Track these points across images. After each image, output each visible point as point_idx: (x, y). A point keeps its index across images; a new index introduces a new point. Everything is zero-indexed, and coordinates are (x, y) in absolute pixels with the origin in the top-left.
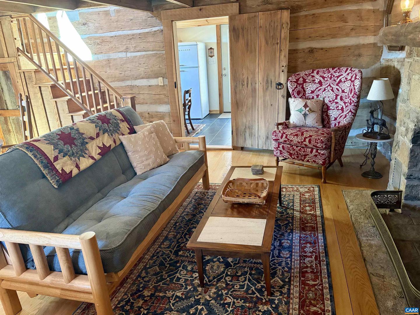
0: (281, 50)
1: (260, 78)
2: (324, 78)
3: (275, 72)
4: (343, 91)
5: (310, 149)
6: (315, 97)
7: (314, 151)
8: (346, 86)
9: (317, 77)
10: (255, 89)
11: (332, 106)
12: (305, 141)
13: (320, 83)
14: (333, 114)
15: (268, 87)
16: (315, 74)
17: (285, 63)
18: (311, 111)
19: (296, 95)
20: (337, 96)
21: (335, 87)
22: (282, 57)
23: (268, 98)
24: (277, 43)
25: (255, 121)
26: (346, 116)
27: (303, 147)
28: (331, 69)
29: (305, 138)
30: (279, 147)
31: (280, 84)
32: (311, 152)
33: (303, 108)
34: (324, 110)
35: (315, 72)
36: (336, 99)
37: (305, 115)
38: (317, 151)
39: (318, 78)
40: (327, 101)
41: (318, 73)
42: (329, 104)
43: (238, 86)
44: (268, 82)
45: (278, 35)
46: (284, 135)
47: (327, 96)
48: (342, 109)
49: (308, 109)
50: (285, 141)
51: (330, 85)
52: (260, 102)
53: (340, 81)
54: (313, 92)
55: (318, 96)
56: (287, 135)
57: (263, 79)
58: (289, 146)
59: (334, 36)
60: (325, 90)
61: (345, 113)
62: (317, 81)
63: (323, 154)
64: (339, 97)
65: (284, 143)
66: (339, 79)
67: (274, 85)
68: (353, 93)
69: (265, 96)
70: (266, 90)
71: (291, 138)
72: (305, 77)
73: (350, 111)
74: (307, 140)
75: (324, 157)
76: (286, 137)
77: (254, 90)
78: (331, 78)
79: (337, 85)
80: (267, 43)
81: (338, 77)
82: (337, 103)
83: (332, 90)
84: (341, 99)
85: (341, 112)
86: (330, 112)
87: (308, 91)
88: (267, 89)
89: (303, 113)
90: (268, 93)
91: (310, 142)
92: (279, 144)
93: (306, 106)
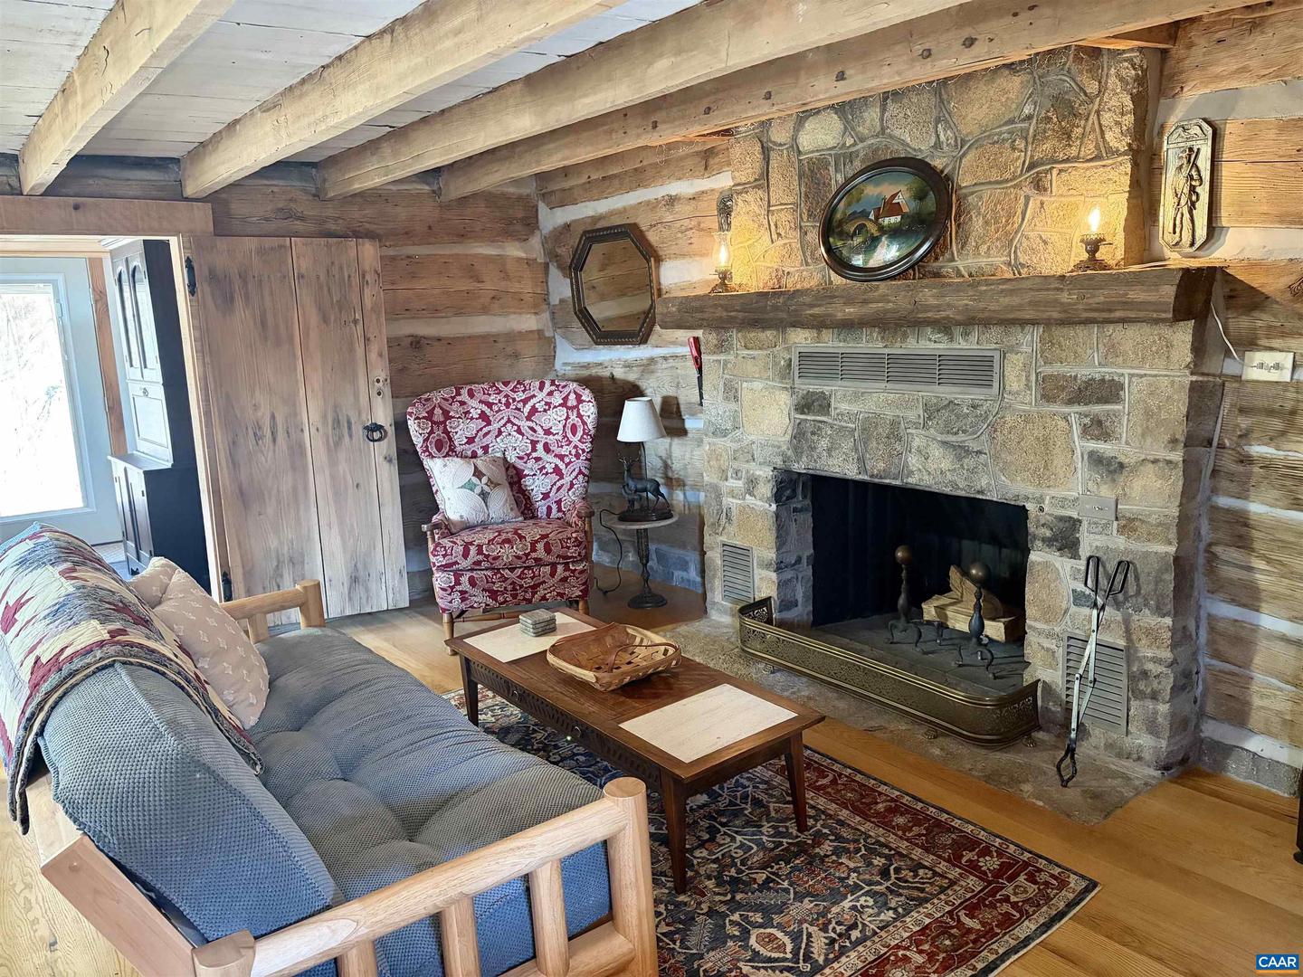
0: (367, 340)
1: (311, 414)
2: (490, 405)
3: (356, 395)
4: (548, 432)
5: (548, 569)
6: (480, 452)
7: (560, 568)
8: (554, 419)
9: (473, 403)
10: (301, 446)
11: (529, 468)
12: (534, 549)
13: (483, 416)
14: (537, 485)
15: (341, 438)
16: (464, 396)
17: (381, 372)
18: (493, 483)
19: (433, 450)
20: (534, 443)
21: (525, 424)
22: (373, 356)
23: (343, 467)
24: (355, 322)
25: (309, 539)
26: (572, 485)
27: (528, 568)
28: (500, 386)
29: (534, 544)
30: (458, 583)
31: (377, 428)
32: (553, 574)
33: (475, 480)
34: (514, 478)
35: (464, 392)
36: (534, 450)
37: (484, 495)
38: (567, 568)
39: (475, 407)
40: (512, 457)
41: (471, 394)
42: (520, 464)
43: (241, 440)
44: (338, 425)
45: (355, 300)
46: (473, 550)
47: (512, 446)
48: (557, 470)
49: (484, 480)
50: (478, 563)
51: (509, 421)
52: (319, 482)
53: (534, 410)
54: (471, 440)
55: (486, 449)
56: (480, 547)
57: (325, 417)
58: (489, 573)
59: (460, 311)
60: (500, 433)
61: (567, 479)
62: (475, 413)
63: (582, 572)
64: (540, 447)
65: (472, 570)
66: (528, 407)
67: (359, 432)
68: (580, 433)
69: (333, 463)
70: (334, 446)
71: (496, 550)
72: (446, 405)
73: (580, 472)
74: (540, 546)
75: (583, 578)
76: (480, 551)
77: (297, 451)
78: (507, 405)
79: (529, 418)
80: (325, 320)
81: (525, 401)
82: (538, 459)
83: (519, 431)
84: (547, 449)
85: (555, 477)
86: (527, 482)
87: (459, 440)
88: (337, 444)
89: (478, 490)
90: (342, 456)
91: (548, 550)
92: (458, 575)
93: (478, 474)
